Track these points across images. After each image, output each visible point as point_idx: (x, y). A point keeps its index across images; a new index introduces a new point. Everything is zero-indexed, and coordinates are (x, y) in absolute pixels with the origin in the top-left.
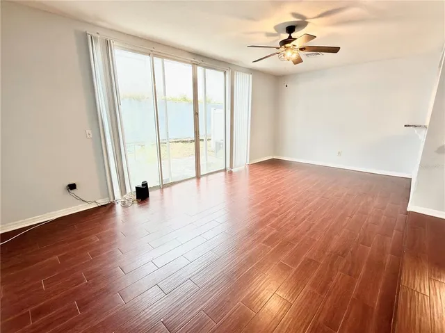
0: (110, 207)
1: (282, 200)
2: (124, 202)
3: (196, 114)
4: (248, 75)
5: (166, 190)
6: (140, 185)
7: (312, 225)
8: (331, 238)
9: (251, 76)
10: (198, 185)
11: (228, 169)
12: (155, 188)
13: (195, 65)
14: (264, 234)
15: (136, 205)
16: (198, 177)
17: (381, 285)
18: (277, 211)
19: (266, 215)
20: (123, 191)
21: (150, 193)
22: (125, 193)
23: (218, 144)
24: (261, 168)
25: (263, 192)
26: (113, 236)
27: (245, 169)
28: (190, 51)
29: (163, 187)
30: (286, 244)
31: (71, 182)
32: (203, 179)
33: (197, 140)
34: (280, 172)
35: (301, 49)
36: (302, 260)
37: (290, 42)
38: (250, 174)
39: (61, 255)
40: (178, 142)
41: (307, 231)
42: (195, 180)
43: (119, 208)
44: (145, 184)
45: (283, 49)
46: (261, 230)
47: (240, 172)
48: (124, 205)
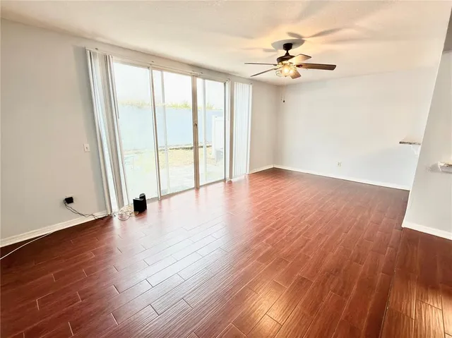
0: (107, 220)
1: (279, 214)
2: (122, 215)
3: (195, 125)
4: (248, 85)
5: (164, 202)
6: (137, 197)
7: (307, 241)
8: (325, 255)
9: (251, 86)
10: (197, 196)
11: (228, 179)
12: (153, 200)
13: (194, 76)
14: (260, 250)
15: (134, 218)
16: (197, 188)
17: (370, 304)
18: (273, 226)
19: (263, 230)
20: (121, 203)
21: (148, 205)
22: (123, 205)
23: (218, 152)
24: (261, 178)
25: (261, 205)
26: (109, 251)
27: (245, 179)
28: (190, 63)
29: (162, 198)
30: (281, 261)
31: (69, 196)
32: (202, 190)
33: (196, 147)
34: (280, 182)
35: (298, 66)
36: (295, 278)
37: (287, 59)
38: (250, 185)
39: (57, 272)
40: (178, 149)
41: (302, 247)
42: (194, 191)
43: (116, 221)
44: (143, 197)
45: (280, 65)
46: (256, 247)
47: (239, 182)
48: (122, 218)
